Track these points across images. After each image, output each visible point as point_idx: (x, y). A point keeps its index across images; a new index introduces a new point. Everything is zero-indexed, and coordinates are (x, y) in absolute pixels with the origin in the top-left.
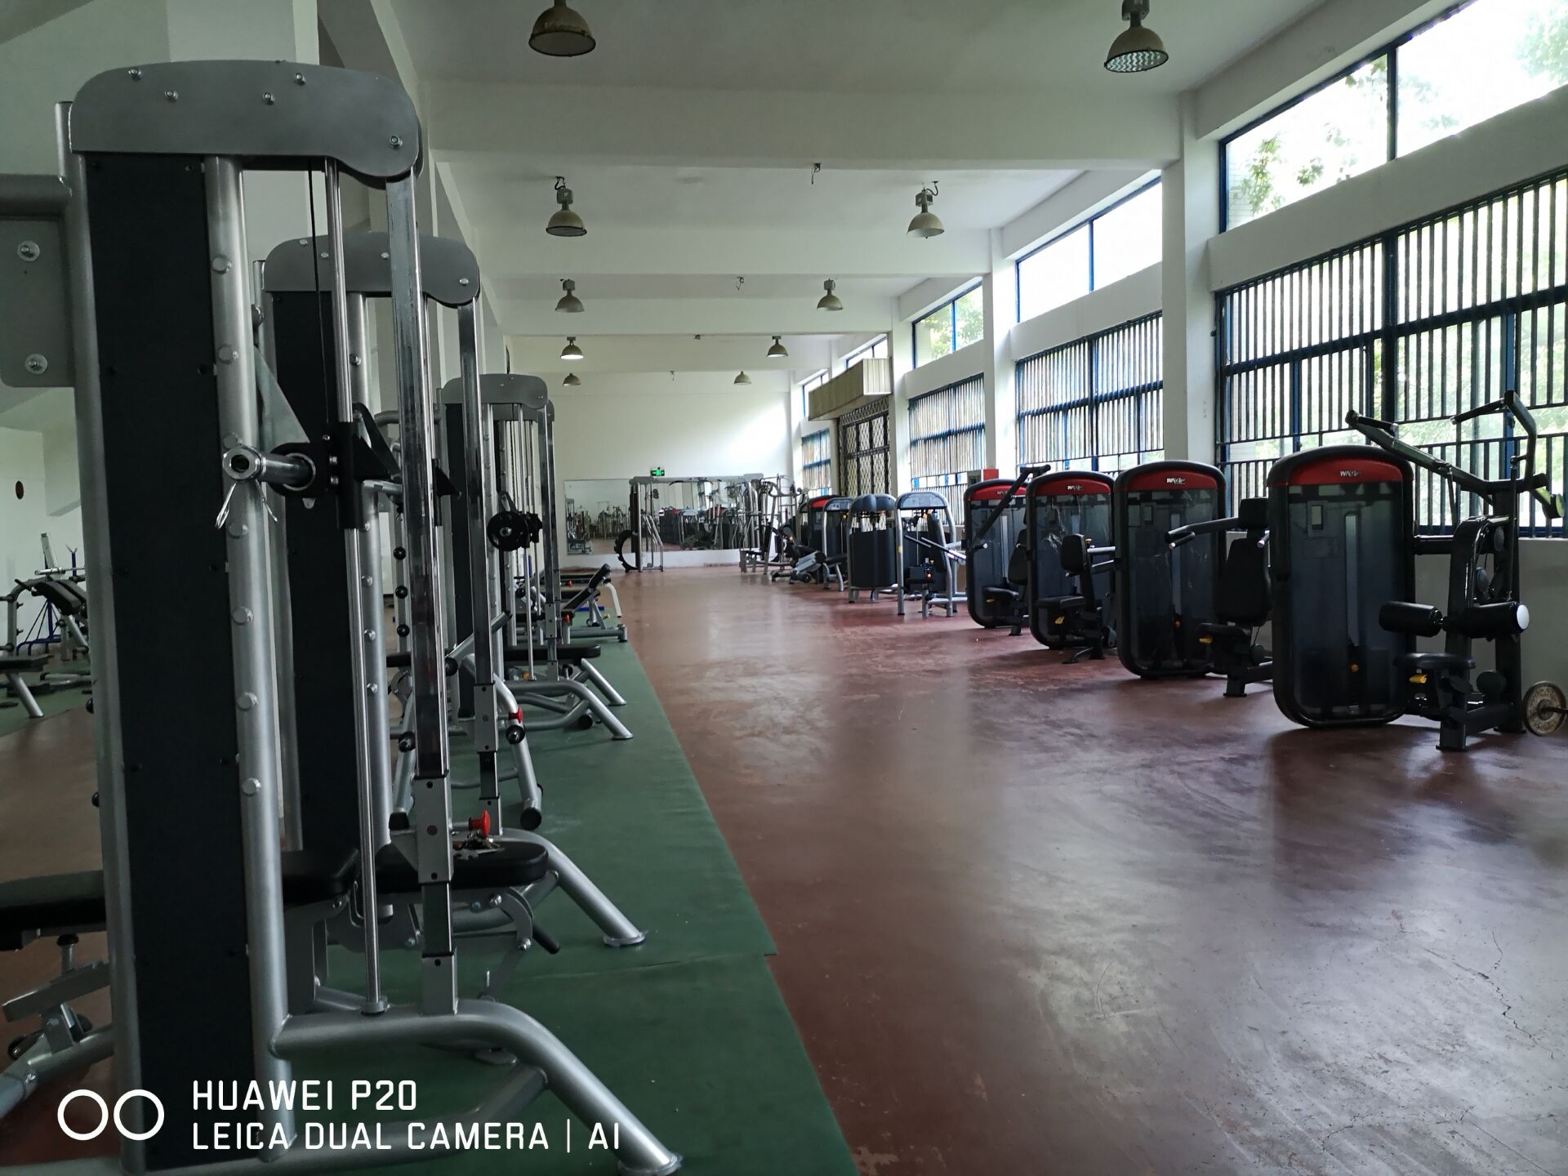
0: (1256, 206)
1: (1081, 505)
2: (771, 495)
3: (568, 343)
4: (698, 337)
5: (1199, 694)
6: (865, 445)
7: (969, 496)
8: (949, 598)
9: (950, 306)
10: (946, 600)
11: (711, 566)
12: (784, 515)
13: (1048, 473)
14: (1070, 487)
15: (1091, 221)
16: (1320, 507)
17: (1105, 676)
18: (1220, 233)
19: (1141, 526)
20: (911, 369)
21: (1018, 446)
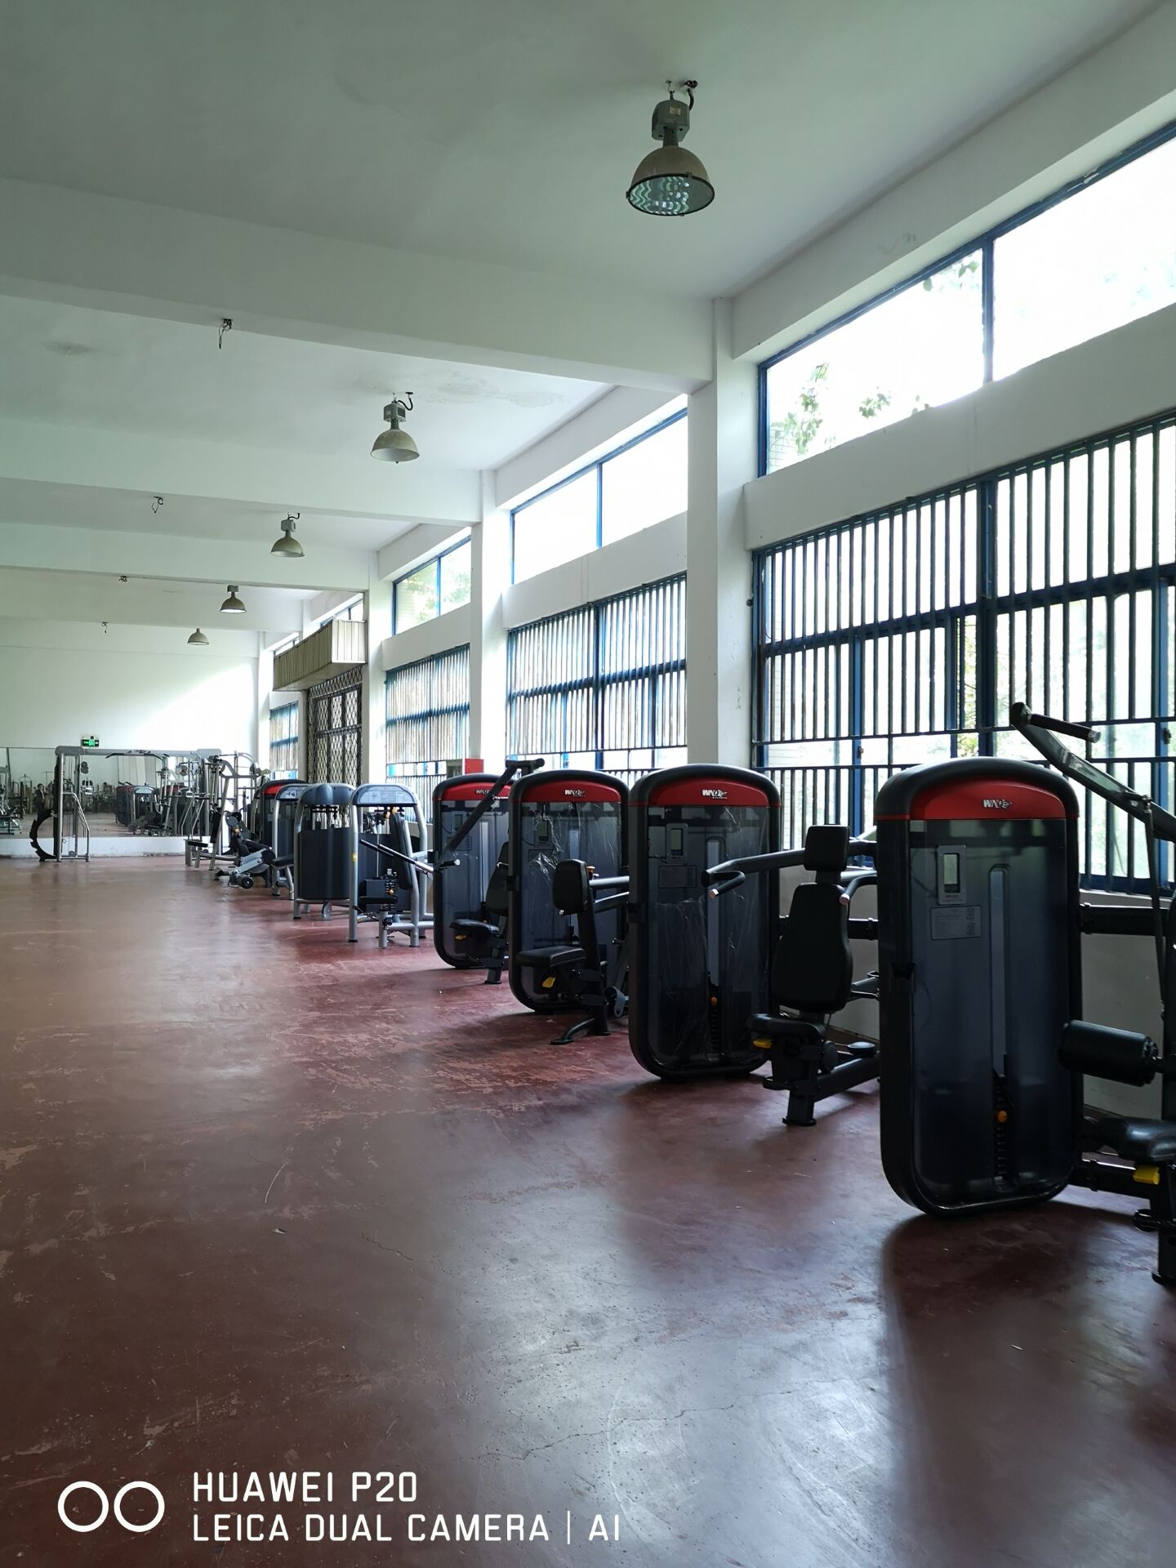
1: (581, 816)
4: (124, 578)
6: (337, 723)
7: (442, 795)
8: (413, 922)
9: (434, 564)
10: (411, 924)
11: (152, 855)
14: (567, 792)
15: (599, 463)
16: (955, 856)
17: (608, 1073)
18: (759, 476)
19: (665, 858)
20: (390, 635)
21: (508, 733)
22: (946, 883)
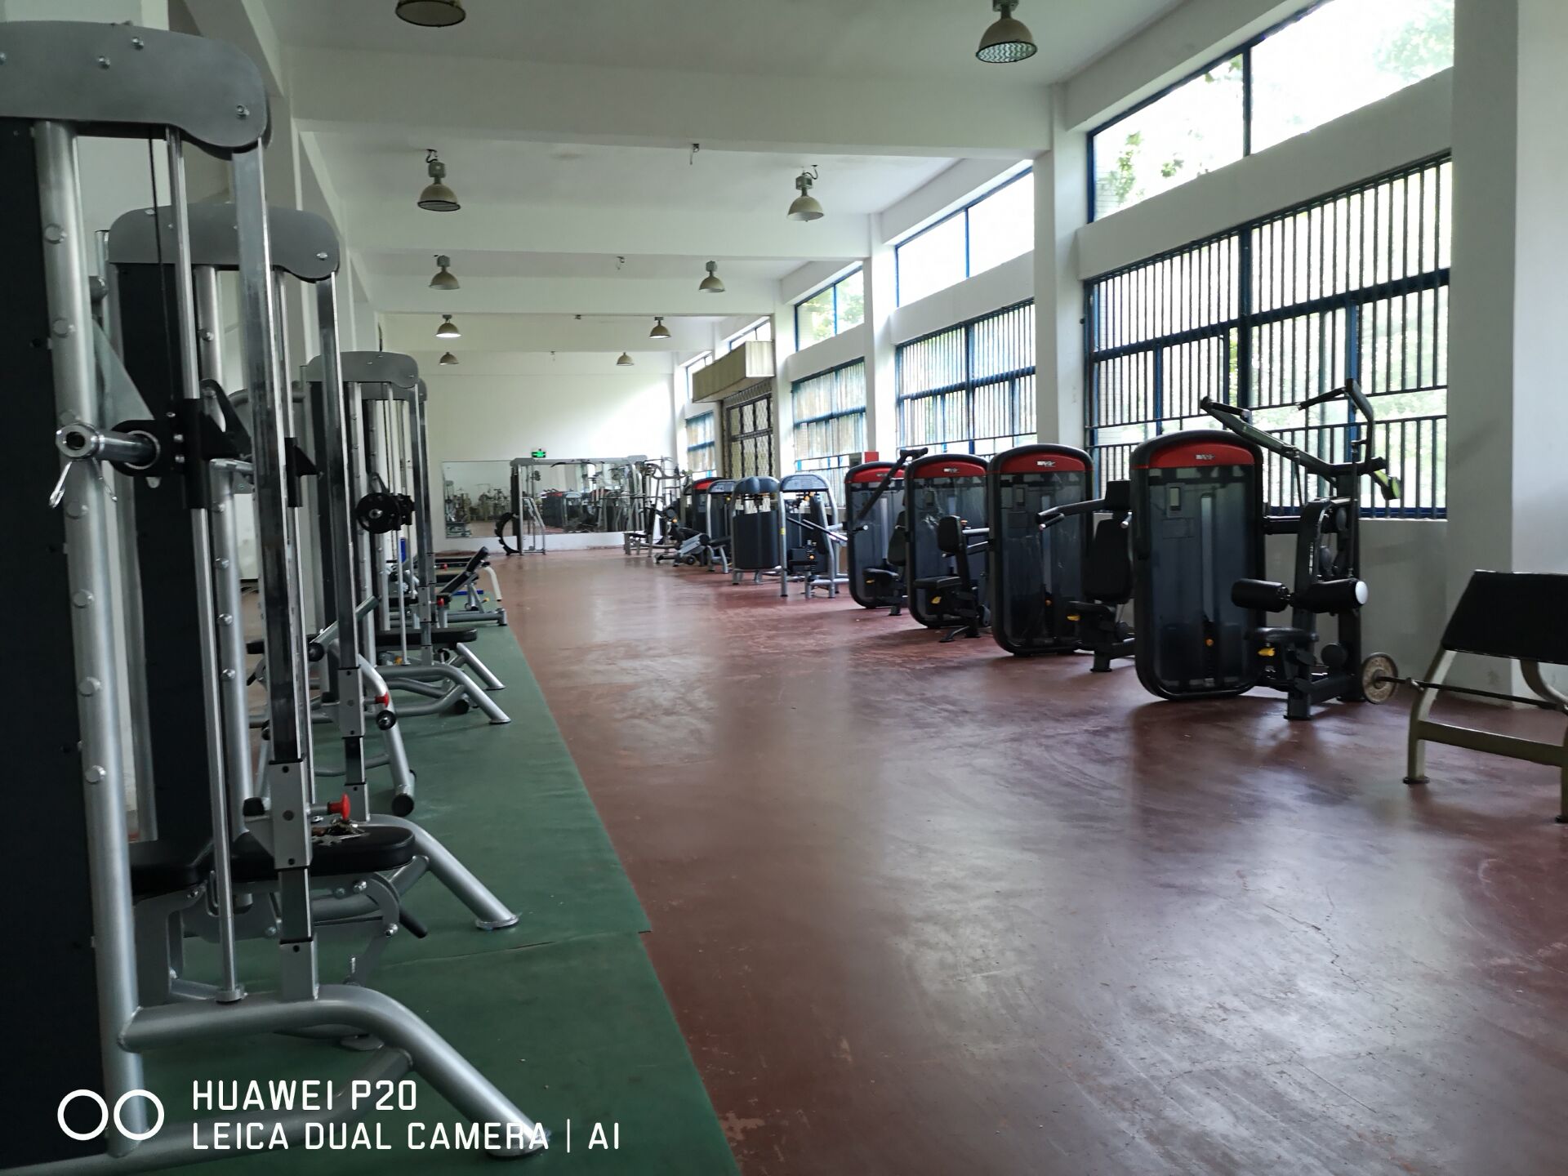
0: (1122, 196)
1: (957, 487)
2: (655, 477)
3: (443, 321)
4: (578, 317)
5: (1068, 669)
6: (749, 428)
7: (850, 479)
8: (831, 580)
9: (831, 290)
10: (828, 581)
11: (594, 548)
12: (668, 497)
13: (926, 456)
14: (946, 470)
15: (966, 208)
16: (1178, 489)
17: (980, 654)
18: (1088, 223)
19: (1013, 509)
20: (793, 351)
21: (898, 429)
22: (1171, 505)
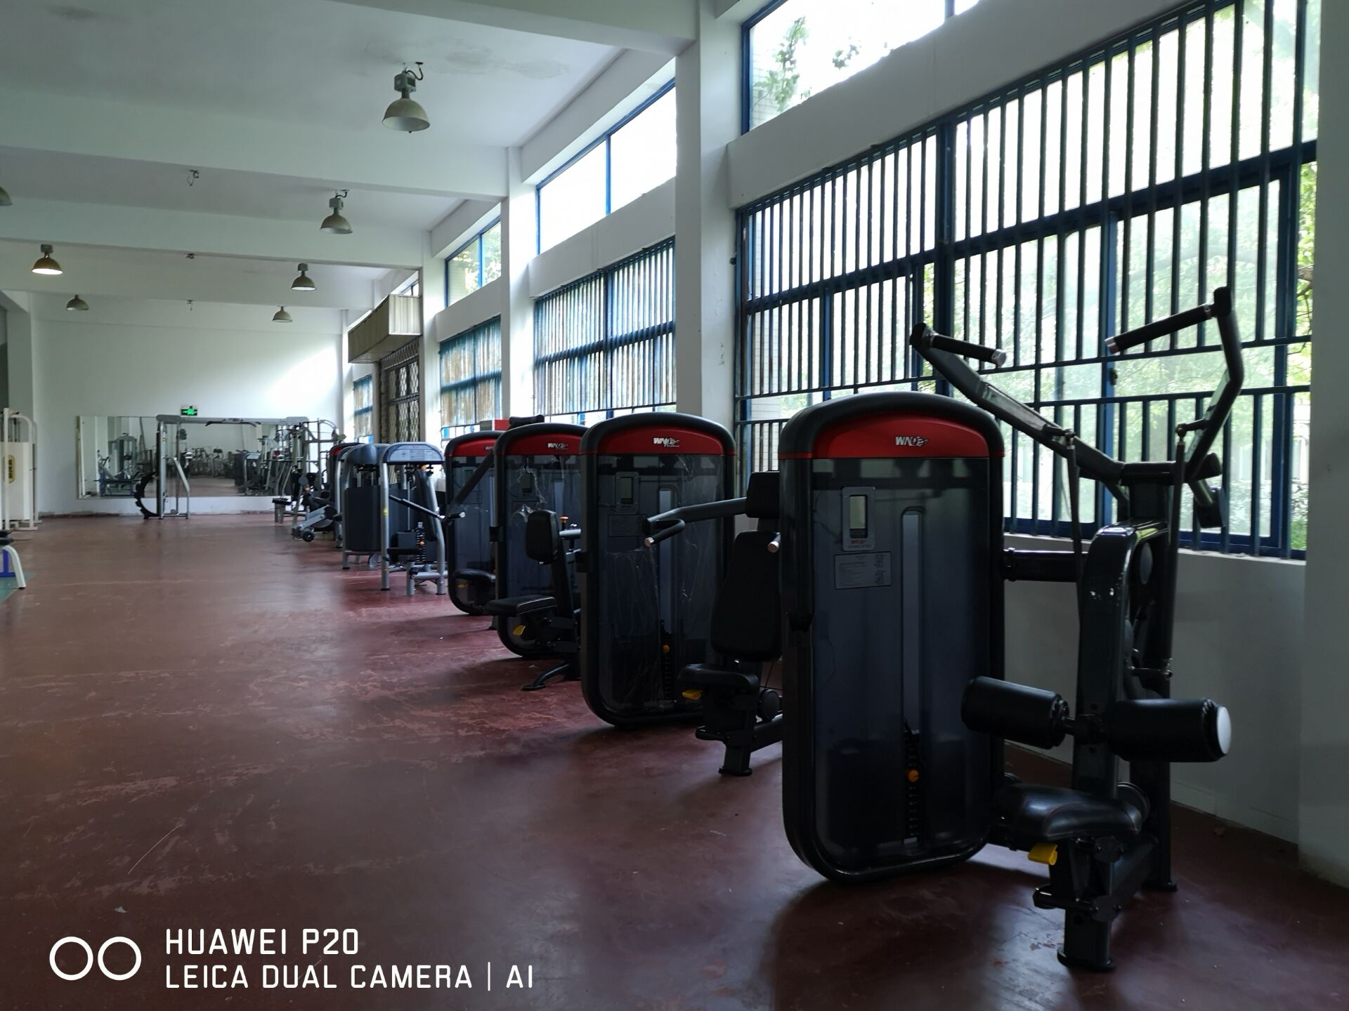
0: (782, 99)
1: (565, 468)
3: (42, 255)
4: (191, 255)
8: (439, 571)
9: (476, 243)
10: (438, 574)
11: (249, 513)
14: (550, 445)
15: (607, 136)
16: (863, 497)
17: (565, 720)
18: (742, 134)
19: (615, 507)
20: (443, 306)
21: (536, 396)
22: (853, 527)
